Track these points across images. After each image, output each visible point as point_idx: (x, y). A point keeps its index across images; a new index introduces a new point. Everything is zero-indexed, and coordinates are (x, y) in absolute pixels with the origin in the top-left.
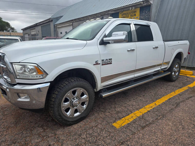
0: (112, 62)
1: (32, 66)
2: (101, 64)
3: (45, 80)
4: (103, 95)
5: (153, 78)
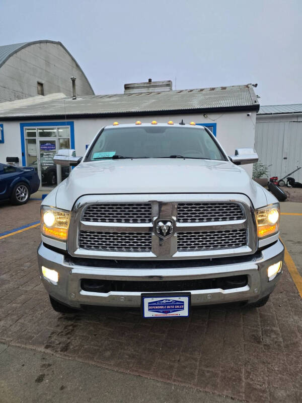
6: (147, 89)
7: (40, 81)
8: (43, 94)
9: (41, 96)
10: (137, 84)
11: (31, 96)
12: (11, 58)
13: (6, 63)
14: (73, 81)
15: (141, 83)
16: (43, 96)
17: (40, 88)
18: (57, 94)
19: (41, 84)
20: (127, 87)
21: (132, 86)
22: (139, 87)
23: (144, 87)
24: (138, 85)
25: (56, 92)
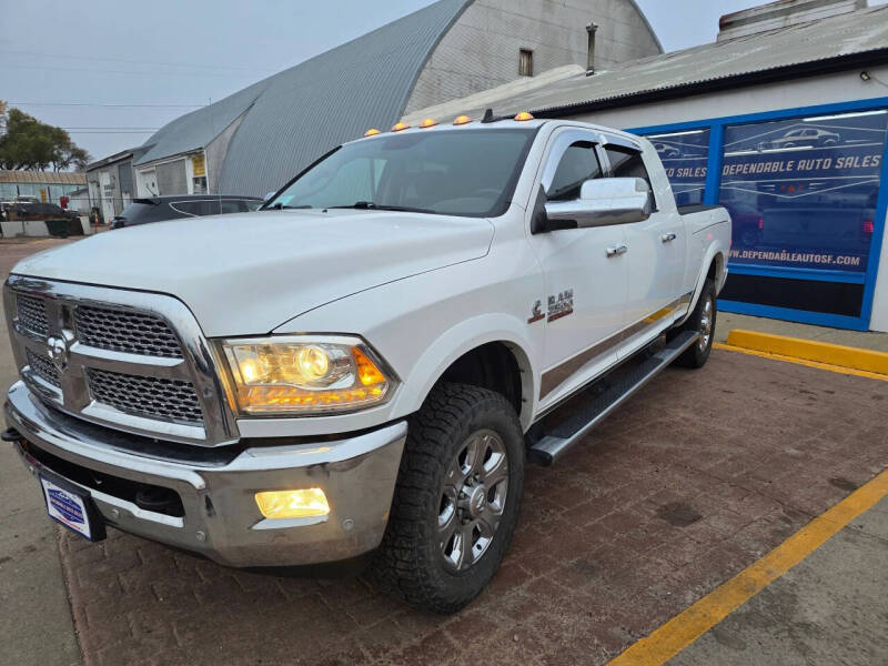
0: (573, 307)
1: (337, 346)
2: (547, 317)
3: (389, 410)
4: (553, 453)
5: (662, 361)
6: (783, 18)
7: (527, 46)
8: (530, 74)
9: (526, 79)
10: (756, 9)
11: (503, 81)
12: (467, 10)
13: (459, 21)
14: (591, 32)
15: (768, 6)
16: (530, 79)
17: (525, 61)
18: (565, 68)
19: (527, 53)
20: (725, 24)
21: (742, 17)
22: (760, 16)
23: (773, 15)
24: (758, 13)
25: (562, 65)
